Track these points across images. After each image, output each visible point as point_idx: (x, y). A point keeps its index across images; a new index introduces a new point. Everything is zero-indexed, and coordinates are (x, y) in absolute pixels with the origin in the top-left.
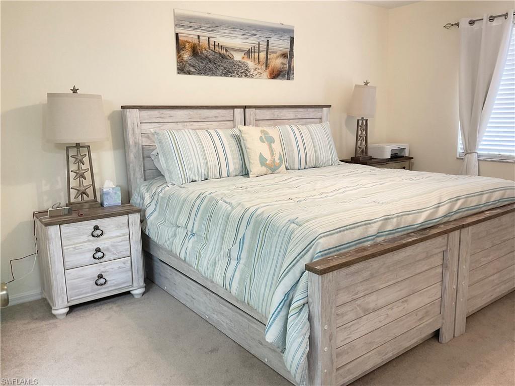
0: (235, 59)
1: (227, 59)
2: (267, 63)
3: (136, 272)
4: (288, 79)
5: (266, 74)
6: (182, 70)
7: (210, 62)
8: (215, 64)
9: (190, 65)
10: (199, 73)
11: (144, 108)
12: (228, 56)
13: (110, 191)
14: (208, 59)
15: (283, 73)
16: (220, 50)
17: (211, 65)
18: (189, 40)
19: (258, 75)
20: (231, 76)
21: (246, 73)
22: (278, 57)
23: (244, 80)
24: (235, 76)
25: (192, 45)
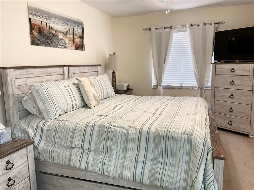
0: (60, 37)
1: (56, 37)
2: (73, 41)
3: (33, 186)
4: (83, 50)
5: (73, 47)
6: (33, 43)
7: (48, 38)
8: (50, 40)
9: (38, 39)
10: (43, 45)
11: (18, 68)
12: (56, 35)
13: (4, 131)
14: (47, 37)
15: (80, 47)
16: (52, 31)
17: (48, 40)
18: (37, 24)
19: (70, 48)
20: (58, 47)
21: (65, 46)
22: (78, 38)
23: (64, 50)
24: (60, 48)
25: (38, 27)
